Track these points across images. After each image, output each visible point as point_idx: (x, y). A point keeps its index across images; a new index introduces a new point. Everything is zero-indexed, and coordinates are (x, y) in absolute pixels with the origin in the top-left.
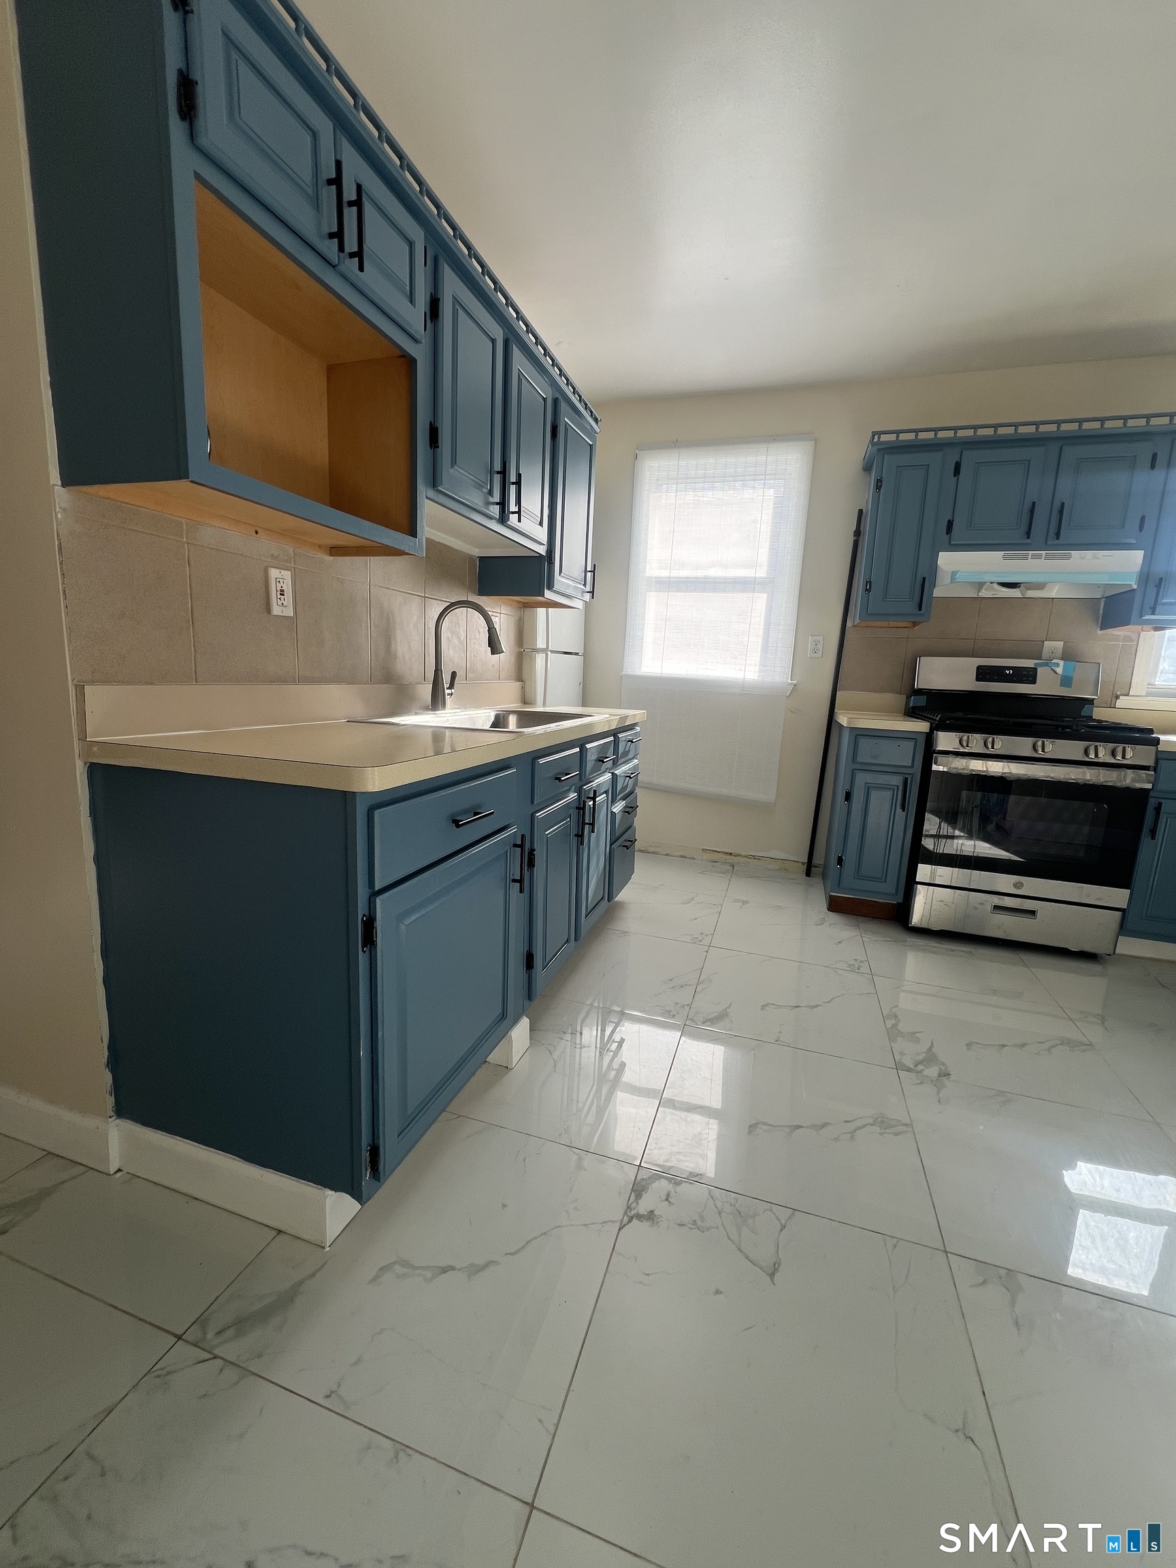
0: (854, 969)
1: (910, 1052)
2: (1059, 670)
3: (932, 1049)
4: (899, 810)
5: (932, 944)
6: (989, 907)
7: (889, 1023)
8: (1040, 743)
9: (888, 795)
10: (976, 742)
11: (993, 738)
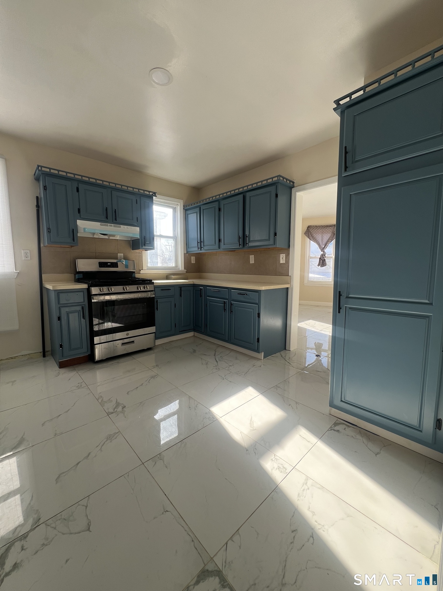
0: (79, 387)
1: (110, 407)
2: (124, 263)
3: (117, 401)
4: (82, 319)
5: (105, 364)
6: (120, 345)
7: (100, 401)
8: (125, 287)
9: (76, 314)
10: (105, 289)
11: (103, 288)
